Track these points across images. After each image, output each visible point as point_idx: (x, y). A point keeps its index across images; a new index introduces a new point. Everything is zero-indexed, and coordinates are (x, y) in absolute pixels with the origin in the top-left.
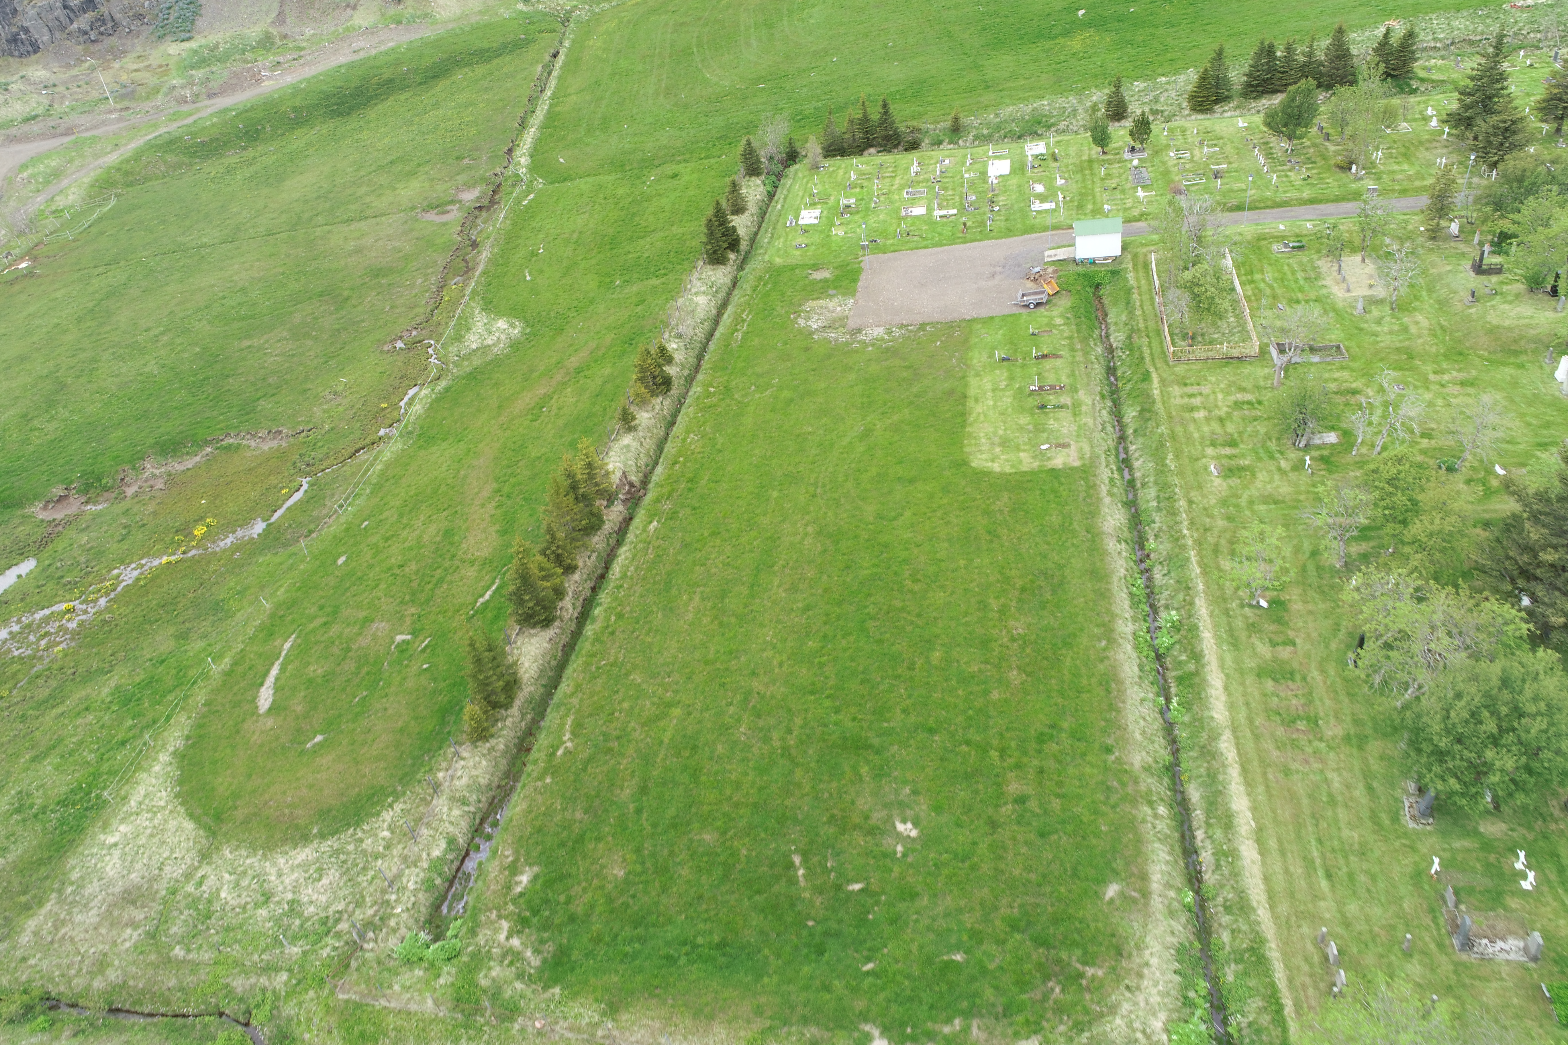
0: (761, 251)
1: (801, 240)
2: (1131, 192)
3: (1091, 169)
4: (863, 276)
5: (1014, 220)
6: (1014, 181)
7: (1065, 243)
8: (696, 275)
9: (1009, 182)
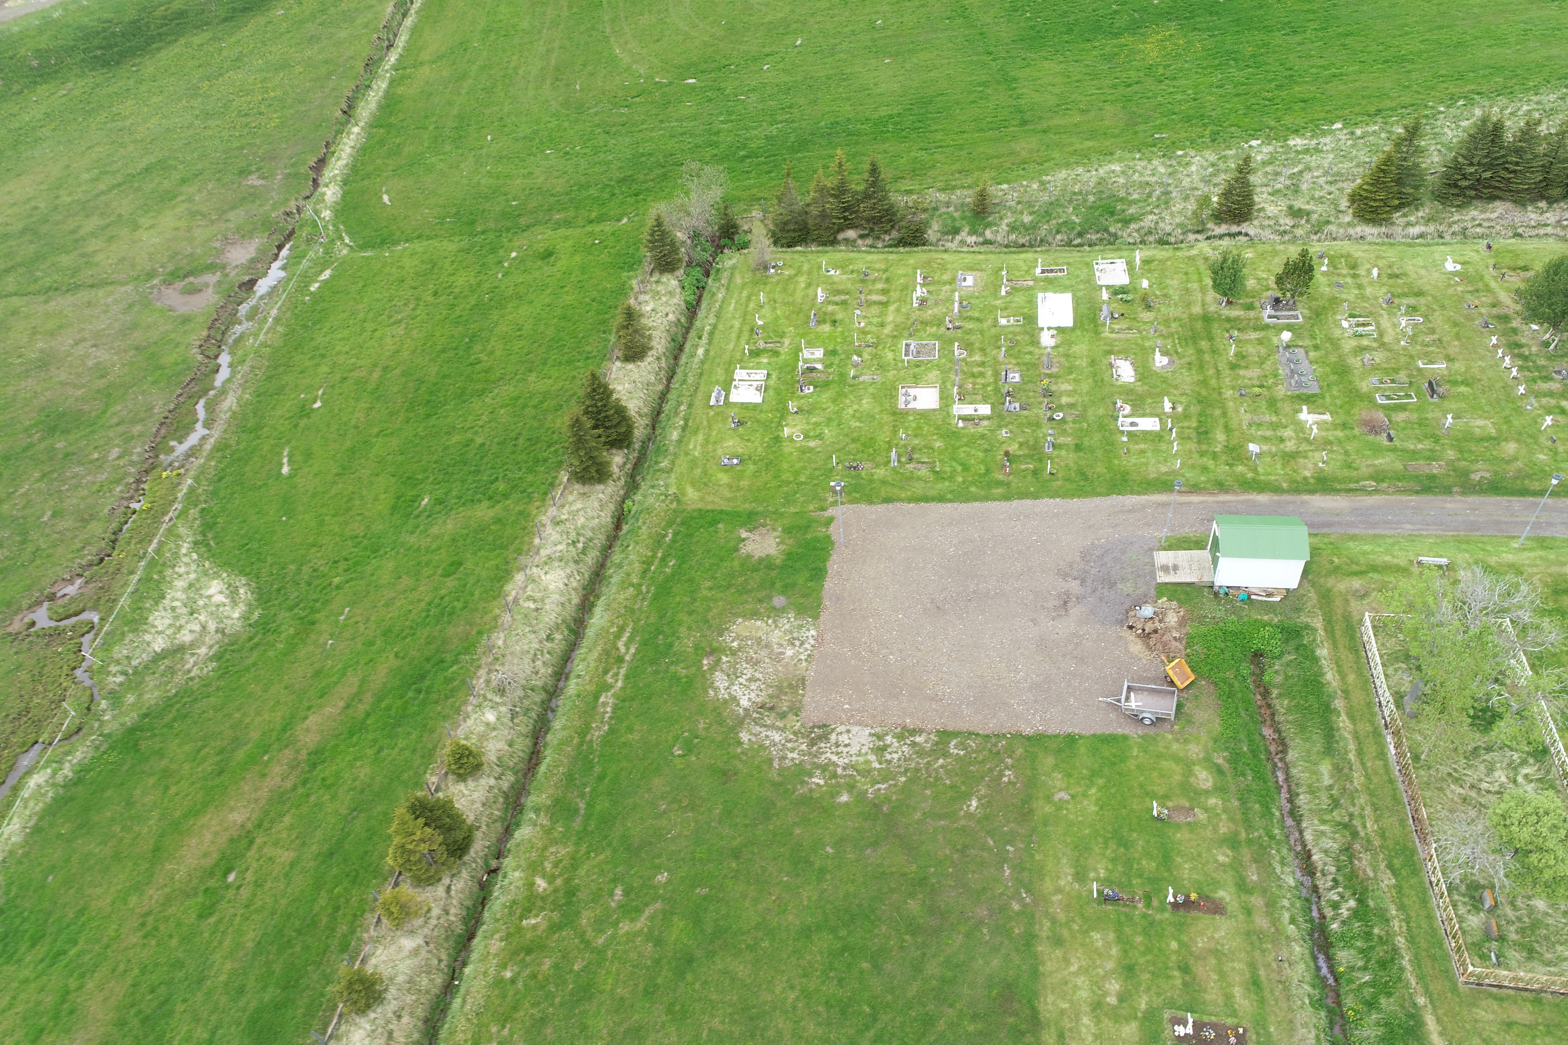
0: (664, 464)
1: (732, 444)
2: (1287, 408)
3: (1210, 339)
4: (834, 565)
5: (1092, 451)
6: (1081, 348)
7: (1187, 531)
8: (552, 511)
9: (1075, 349)
